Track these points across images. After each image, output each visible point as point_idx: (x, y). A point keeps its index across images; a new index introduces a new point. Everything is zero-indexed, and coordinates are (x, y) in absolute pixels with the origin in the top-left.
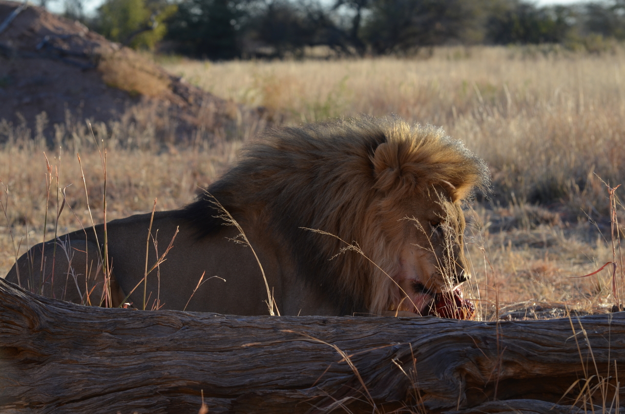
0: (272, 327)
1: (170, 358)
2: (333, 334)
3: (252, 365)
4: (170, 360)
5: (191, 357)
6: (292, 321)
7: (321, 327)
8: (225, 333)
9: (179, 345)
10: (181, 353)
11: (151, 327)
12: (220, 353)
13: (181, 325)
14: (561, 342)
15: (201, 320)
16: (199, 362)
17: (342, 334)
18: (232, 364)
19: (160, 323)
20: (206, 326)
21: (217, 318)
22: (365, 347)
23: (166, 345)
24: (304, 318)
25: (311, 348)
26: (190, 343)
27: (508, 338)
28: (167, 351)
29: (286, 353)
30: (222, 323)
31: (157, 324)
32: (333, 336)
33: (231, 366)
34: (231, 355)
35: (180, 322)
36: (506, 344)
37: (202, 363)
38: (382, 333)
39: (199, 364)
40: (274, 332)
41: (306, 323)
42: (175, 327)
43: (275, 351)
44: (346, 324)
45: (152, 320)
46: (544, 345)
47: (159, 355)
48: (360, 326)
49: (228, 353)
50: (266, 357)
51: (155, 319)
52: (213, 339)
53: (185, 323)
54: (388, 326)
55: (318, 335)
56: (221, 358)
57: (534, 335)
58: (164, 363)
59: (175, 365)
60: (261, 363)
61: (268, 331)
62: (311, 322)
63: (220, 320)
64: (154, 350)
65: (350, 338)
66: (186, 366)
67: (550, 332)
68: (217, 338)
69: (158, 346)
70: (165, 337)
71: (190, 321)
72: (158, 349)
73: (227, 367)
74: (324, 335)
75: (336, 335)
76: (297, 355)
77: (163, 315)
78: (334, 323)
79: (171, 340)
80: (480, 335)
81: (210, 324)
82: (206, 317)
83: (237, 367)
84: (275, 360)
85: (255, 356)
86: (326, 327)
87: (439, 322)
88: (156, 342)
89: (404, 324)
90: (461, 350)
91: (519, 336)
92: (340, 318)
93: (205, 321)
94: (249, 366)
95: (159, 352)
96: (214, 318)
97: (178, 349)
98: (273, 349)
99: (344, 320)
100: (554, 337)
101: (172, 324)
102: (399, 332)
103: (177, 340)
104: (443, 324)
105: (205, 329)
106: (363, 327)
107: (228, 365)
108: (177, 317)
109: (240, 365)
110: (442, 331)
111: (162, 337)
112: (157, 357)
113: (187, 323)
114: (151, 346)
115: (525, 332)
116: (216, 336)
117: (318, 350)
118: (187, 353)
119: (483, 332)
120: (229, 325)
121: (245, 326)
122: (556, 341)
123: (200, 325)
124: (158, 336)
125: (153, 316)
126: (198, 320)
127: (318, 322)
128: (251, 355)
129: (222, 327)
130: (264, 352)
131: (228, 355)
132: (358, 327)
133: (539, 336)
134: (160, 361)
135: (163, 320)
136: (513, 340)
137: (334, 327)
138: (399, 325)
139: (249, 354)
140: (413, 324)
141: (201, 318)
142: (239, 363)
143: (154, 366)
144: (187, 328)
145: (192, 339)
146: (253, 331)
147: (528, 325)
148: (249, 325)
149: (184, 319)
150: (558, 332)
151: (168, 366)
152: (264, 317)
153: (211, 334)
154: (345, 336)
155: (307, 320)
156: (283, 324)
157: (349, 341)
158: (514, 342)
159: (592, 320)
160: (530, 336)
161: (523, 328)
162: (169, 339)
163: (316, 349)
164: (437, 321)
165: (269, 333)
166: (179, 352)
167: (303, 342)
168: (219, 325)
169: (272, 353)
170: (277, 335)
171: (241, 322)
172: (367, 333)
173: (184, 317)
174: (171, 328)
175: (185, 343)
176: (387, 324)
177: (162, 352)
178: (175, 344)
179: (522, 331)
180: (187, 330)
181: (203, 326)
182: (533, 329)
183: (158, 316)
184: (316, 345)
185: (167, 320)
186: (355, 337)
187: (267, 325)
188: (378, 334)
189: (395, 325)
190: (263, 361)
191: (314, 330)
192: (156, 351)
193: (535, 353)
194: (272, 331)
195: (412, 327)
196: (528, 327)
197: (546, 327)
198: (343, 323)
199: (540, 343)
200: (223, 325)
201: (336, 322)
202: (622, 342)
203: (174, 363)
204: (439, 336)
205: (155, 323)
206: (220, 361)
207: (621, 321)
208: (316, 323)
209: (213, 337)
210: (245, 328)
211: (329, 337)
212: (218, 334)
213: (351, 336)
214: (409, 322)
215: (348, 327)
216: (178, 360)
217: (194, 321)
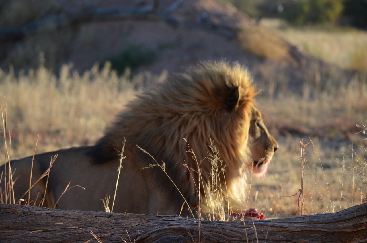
0: (77, 218)
1: (12, 234)
2: (113, 223)
3: (61, 241)
4: (12, 235)
5: (25, 234)
6: (90, 215)
7: (107, 219)
8: (48, 220)
9: (18, 226)
10: (19, 231)
11: (4, 214)
12: (43, 232)
13: (22, 214)
14: (240, 235)
15: (35, 211)
16: (29, 237)
17: (119, 224)
18: (49, 239)
19: (10, 212)
20: (37, 215)
21: (45, 210)
22: (131, 232)
23: (11, 226)
24: (98, 213)
25: (98, 232)
26: (26, 225)
27: (207, 231)
28: (11, 229)
29: (82, 234)
30: (47, 213)
31: (8, 212)
32: (113, 225)
33: (48, 241)
34: (49, 234)
35: (22, 212)
36: (205, 235)
37: (31, 238)
38: (143, 225)
39: (29, 239)
40: (77, 221)
41: (98, 216)
42: (19, 215)
43: (76, 232)
44: (123, 218)
45: (5, 210)
46: (229, 237)
47: (6, 231)
48: (130, 219)
49: (48, 232)
50: (70, 236)
51: (7, 209)
52: (40, 224)
53: (24, 213)
54: (148, 221)
55: (104, 224)
56: (43, 235)
57: (224, 230)
58: (8, 236)
59: (14, 238)
60: (67, 239)
61: (74, 220)
62: (102, 216)
63: (46, 212)
64: (4, 228)
65: (124, 226)
66: (21, 239)
67: (234, 229)
68: (43, 223)
69: (6, 226)
70: (11, 221)
71: (27, 212)
72: (6, 228)
73: (46, 241)
74: (108, 224)
75: (115, 224)
76: (89, 235)
77: (13, 207)
78: (116, 217)
79: (14, 223)
80: (189, 228)
81: (40, 214)
82: (38, 210)
83: (51, 241)
84: (75, 238)
85: (63, 235)
86: (110, 219)
87: (180, 220)
88: (5, 224)
89: (158, 220)
90: (176, 237)
91: (214, 230)
92: (120, 214)
93: (37, 212)
94: (59, 241)
95: (6, 230)
96: (44, 210)
97: (18, 228)
98: (75, 231)
99: (122, 216)
100: (237, 232)
101: (17, 213)
102: (153, 225)
103: (18, 223)
104: (182, 221)
105: (37, 217)
106: (133, 220)
107: (47, 239)
108: (21, 208)
109: (53, 240)
110: (168, 225)
111: (9, 221)
112: (4, 233)
113: (26, 213)
114: (2, 226)
115: (219, 228)
116: (42, 222)
117: (103, 233)
118: (23, 231)
119: (192, 226)
120: (51, 215)
121: (61, 216)
122: (237, 234)
123: (34, 214)
124: (8, 220)
125: (6, 208)
126: (33, 211)
127: (106, 216)
128: (61, 234)
129: (47, 216)
130: (70, 233)
131: (48, 234)
132: (129, 220)
133: (227, 231)
134: (6, 235)
135: (12, 210)
136: (210, 232)
137: (115, 219)
138: (155, 220)
139: (61, 233)
140: (163, 220)
141: (35, 210)
142: (53, 239)
143: (1, 238)
144: (26, 216)
145: (28, 222)
146: (65, 220)
147: (222, 224)
148: (63, 215)
149: (24, 210)
150: (240, 229)
151: (10, 238)
152: (74, 211)
153: (40, 220)
154: (121, 225)
155: (99, 214)
156: (84, 216)
157: (122, 228)
158: (210, 234)
159: (262, 223)
160: (221, 231)
161: (218, 225)
162: (13, 222)
163: (101, 232)
164: (178, 219)
165: (75, 221)
166: (18, 230)
167: (94, 228)
168: (45, 215)
169: (74, 233)
170: (80, 222)
171: (59, 214)
172: (134, 224)
173: (25, 209)
174: (16, 216)
175: (23, 225)
176: (147, 219)
177: (7, 230)
178: (17, 225)
179: (217, 227)
180: (25, 217)
181: (36, 215)
182: (224, 226)
183: (9, 208)
184: (101, 230)
185: (14, 210)
186: (127, 226)
187: (74, 216)
188: (140, 225)
189: (152, 220)
190: (68, 238)
191: (102, 221)
192: (5, 229)
193: (223, 241)
194: (76, 220)
195: (162, 221)
196: (221, 225)
197: (233, 225)
198: (121, 217)
199: (227, 235)
200: (47, 215)
201: (117, 216)
202: (279, 237)
203: (14, 237)
204: (164, 228)
205: (7, 212)
206: (42, 237)
207: (280, 224)
208: (105, 216)
209: (41, 222)
210: (61, 217)
211: (110, 225)
212: (43, 220)
213: (124, 225)
214: (162, 219)
215: (124, 220)
216: (16, 235)
217: (30, 212)
